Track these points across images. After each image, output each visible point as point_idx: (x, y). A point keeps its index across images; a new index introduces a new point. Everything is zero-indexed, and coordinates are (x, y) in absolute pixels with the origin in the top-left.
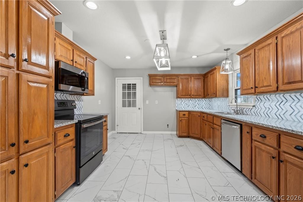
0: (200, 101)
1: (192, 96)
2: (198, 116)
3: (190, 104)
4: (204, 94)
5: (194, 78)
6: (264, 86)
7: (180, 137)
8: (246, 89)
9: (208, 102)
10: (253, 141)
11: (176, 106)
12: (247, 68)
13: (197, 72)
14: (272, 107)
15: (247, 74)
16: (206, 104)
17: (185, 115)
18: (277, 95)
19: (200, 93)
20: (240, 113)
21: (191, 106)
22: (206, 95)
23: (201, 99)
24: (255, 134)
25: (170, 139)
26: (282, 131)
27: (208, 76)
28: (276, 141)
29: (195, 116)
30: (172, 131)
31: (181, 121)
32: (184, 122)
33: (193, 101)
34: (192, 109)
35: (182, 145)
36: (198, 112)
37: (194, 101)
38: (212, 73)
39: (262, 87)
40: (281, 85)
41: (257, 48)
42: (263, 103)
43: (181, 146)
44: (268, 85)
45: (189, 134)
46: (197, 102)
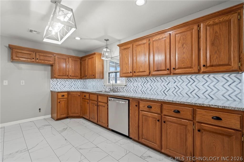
0: (76, 82)
1: (70, 77)
2: (78, 96)
3: (66, 85)
4: (81, 76)
5: (71, 60)
6: (140, 71)
7: (58, 119)
8: (125, 73)
9: (83, 83)
10: (140, 111)
11: (51, 87)
12: (127, 57)
13: (73, 54)
14: (139, 86)
15: (127, 62)
16: (81, 84)
17: (64, 96)
18: (142, 78)
19: (77, 74)
20: (116, 91)
21: (67, 86)
22: (83, 76)
23: (76, 80)
24: (143, 106)
25: (47, 125)
26: (165, 102)
27: (86, 60)
28: (160, 109)
29: (75, 96)
30: (45, 115)
31: (59, 102)
32: (63, 103)
33: (69, 82)
34: (68, 89)
35: (65, 127)
36: (78, 92)
37: (71, 82)
38: (90, 57)
39: (138, 72)
40: (152, 72)
41: (135, 44)
42: (132, 83)
43: (65, 129)
44: (143, 71)
45: (68, 114)
46: (73, 83)
